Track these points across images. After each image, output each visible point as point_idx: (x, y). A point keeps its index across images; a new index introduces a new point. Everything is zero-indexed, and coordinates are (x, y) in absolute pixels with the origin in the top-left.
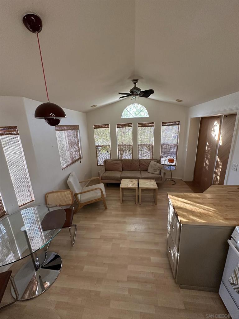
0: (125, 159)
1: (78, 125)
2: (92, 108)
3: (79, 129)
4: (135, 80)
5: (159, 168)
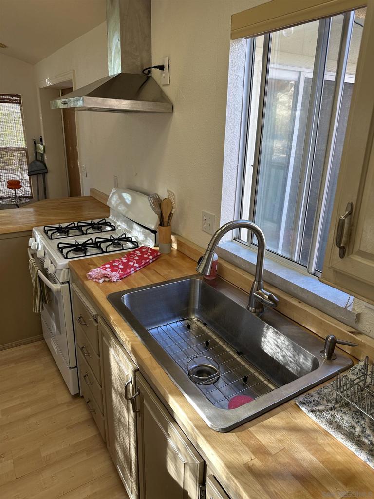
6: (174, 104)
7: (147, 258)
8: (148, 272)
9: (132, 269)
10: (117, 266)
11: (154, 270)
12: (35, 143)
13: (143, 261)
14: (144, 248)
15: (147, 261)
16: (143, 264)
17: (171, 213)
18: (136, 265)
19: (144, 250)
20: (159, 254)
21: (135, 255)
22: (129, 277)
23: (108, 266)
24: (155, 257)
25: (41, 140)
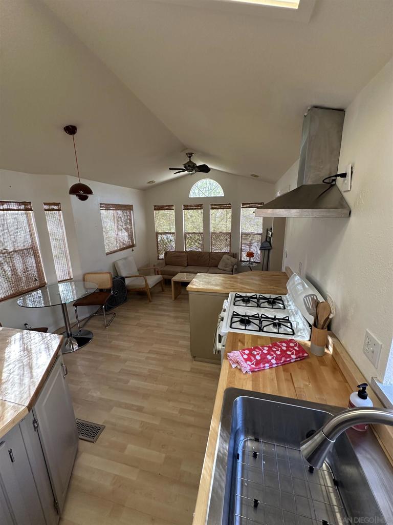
0: (191, 251)
1: (132, 206)
2: (149, 184)
3: (133, 210)
4: (189, 154)
5: (232, 263)
6: (352, 209)
7: (289, 356)
8: (282, 375)
9: (267, 365)
10: (254, 356)
11: (291, 374)
12: (267, 231)
13: (283, 359)
14: (292, 342)
15: (288, 359)
16: (281, 362)
17: (328, 318)
18: (274, 361)
19: (292, 345)
20: (306, 355)
21: (279, 347)
22: (260, 373)
23: (247, 352)
24: (299, 357)
25: (271, 229)
